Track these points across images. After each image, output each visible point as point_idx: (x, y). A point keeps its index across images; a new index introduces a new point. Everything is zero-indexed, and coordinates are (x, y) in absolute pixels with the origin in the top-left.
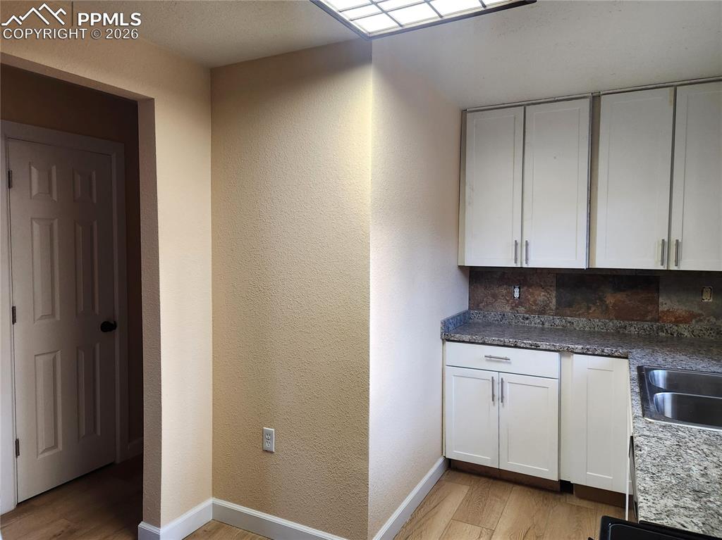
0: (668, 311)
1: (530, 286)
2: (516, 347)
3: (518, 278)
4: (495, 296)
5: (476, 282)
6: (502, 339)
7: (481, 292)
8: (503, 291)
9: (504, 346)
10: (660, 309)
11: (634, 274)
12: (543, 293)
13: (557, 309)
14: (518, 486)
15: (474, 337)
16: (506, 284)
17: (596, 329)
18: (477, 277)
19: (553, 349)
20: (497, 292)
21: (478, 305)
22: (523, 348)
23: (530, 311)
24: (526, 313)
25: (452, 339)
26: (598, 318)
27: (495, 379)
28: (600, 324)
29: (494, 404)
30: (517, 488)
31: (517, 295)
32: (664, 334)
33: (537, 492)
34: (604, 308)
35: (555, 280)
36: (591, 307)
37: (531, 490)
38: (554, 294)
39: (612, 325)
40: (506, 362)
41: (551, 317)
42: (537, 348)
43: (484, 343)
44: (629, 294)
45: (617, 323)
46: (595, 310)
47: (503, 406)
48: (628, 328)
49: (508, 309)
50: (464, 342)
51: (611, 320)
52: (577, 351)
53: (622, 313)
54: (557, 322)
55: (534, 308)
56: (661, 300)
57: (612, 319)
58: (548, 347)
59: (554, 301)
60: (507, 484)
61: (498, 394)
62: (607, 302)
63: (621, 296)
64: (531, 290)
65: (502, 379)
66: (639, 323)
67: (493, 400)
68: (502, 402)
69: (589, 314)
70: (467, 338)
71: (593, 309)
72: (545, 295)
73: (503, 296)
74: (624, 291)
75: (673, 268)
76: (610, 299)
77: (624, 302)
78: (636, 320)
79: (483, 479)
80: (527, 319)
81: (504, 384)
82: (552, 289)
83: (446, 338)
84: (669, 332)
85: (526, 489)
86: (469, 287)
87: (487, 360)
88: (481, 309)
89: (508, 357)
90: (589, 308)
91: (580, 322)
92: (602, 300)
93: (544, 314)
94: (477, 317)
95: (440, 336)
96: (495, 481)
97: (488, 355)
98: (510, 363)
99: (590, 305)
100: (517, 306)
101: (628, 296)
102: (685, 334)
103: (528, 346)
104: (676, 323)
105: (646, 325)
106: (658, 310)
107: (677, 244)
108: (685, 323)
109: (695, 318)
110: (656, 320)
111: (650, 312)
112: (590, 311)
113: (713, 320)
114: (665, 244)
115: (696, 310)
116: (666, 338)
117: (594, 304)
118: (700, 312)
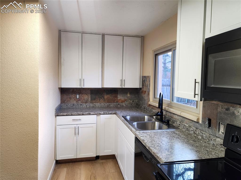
0: (120, 99)
1: (82, 94)
2: (83, 115)
3: (78, 91)
4: (70, 98)
5: (63, 94)
6: (78, 113)
7: (65, 97)
8: (73, 96)
9: (79, 115)
10: (118, 99)
11: (112, 89)
12: (87, 96)
13: (91, 101)
14: (82, 162)
15: (68, 113)
16: (74, 93)
17: (102, 106)
18: (64, 91)
19: (95, 114)
20: (71, 96)
21: (64, 102)
22: (85, 115)
23: (82, 102)
24: (81, 103)
25: (60, 115)
26: (102, 103)
27: (76, 127)
28: (103, 104)
29: (75, 136)
30: (83, 163)
31: (78, 97)
33: (89, 162)
34: (104, 100)
35: (90, 92)
37: (87, 162)
38: (90, 96)
39: (107, 104)
40: (80, 121)
41: (89, 104)
42: (90, 114)
43: (72, 115)
44: (111, 95)
45: (108, 104)
47: (78, 136)
48: (111, 105)
49: (75, 102)
50: (64, 116)
52: (102, 114)
53: (109, 101)
54: (91, 105)
55: (84, 101)
56: (118, 96)
57: (106, 103)
58: (93, 114)
59: (90, 98)
60: (79, 163)
61: (77, 132)
63: (108, 96)
64: (83, 95)
65: (78, 127)
67: (75, 135)
68: (78, 135)
70: (65, 114)
71: (101, 100)
72: (87, 97)
73: (73, 98)
74: (109, 94)
75: (123, 87)
76: (106, 97)
77: (109, 97)
78: (112, 103)
79: (70, 164)
80: (82, 105)
81: (79, 128)
82: (89, 94)
83: (57, 115)
84: (120, 105)
85: (85, 162)
86: (61, 95)
87: (73, 121)
88: (65, 103)
89: (80, 119)
90: (100, 100)
91: (98, 105)
92: (104, 98)
93: (87, 103)
94: (64, 106)
95: (54, 115)
96: (75, 163)
97: (73, 119)
98: (81, 121)
100: (78, 101)
101: (110, 95)
102: (124, 105)
103: (87, 114)
104: (122, 102)
105: (115, 104)
106: (117, 99)
107: (124, 81)
108: (124, 102)
109: (126, 101)
110: (117, 102)
111: (116, 100)
112: (100, 101)
113: (130, 101)
114: (121, 80)
115: (126, 98)
116: (120, 107)
117: (101, 98)
118: (127, 99)
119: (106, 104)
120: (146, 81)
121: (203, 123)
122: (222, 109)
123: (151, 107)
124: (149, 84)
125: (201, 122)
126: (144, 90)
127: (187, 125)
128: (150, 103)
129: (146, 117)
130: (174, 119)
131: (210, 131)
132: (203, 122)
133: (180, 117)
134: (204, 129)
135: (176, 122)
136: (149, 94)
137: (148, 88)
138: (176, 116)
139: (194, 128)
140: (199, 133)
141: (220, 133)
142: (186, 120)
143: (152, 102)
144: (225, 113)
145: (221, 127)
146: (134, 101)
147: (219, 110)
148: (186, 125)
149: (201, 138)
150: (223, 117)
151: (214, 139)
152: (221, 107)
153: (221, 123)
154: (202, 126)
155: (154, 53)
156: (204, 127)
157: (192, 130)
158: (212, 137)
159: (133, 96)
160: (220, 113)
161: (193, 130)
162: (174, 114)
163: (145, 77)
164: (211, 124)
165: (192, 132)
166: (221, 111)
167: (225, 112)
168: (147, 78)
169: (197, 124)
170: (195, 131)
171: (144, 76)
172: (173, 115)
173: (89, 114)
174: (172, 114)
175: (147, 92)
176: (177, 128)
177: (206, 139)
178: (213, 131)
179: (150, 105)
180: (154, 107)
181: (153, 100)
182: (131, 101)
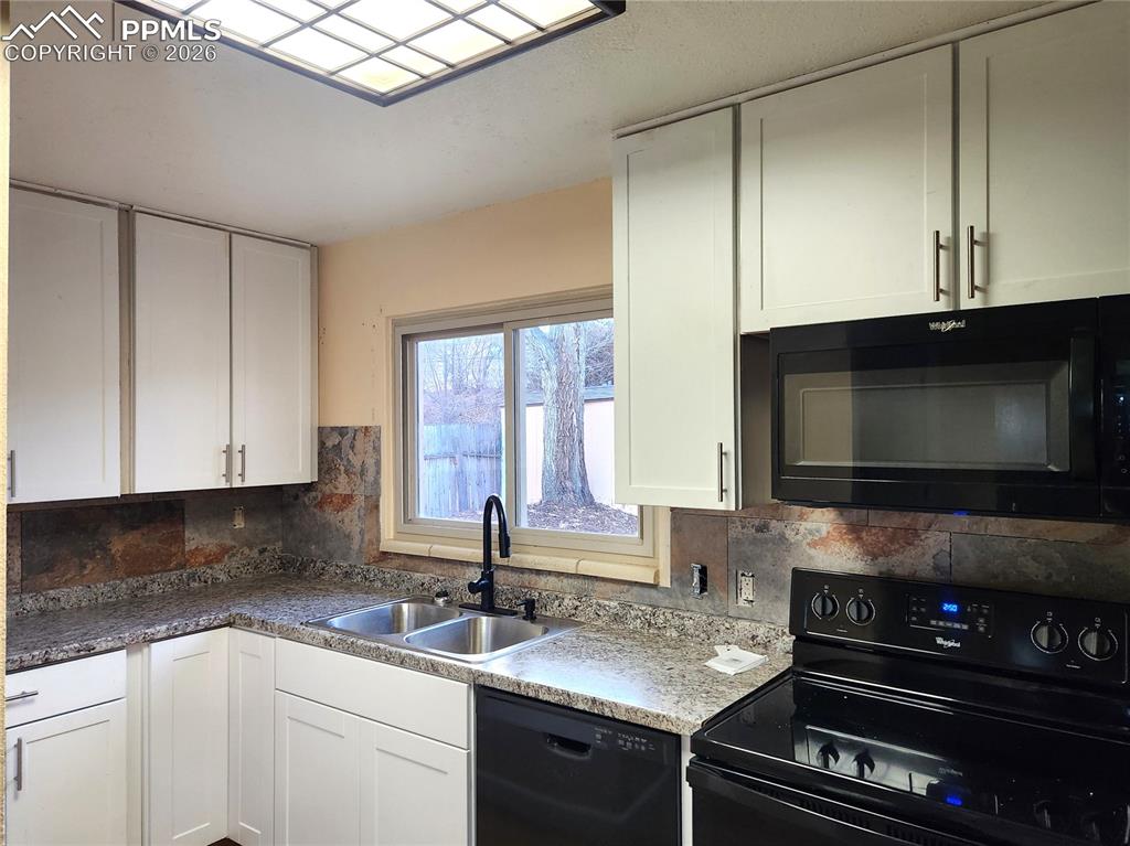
0: (196, 548)
10: (187, 549)
13: (24, 579)
17: (100, 600)
19: (119, 645)
26: (99, 581)
28: (106, 589)
32: (196, 584)
34: (108, 562)
35: (19, 525)
36: (86, 564)
38: (18, 551)
41: (17, 598)
44: (146, 532)
45: (133, 582)
46: (93, 569)
48: (149, 587)
51: (122, 580)
53: (138, 565)
54: (30, 603)
56: (187, 534)
57: (123, 578)
59: (18, 565)
62: (113, 552)
63: (133, 537)
66: (165, 574)
69: (84, 576)
71: (90, 567)
74: (137, 527)
76: (117, 546)
77: (138, 546)
78: (158, 572)
82: (12, 542)
84: (202, 579)
90: (84, 567)
91: (71, 595)
92: (105, 550)
99: (86, 561)
101: (143, 534)
102: (221, 577)
103: (72, 654)
104: (209, 563)
105: (174, 576)
106: (184, 549)
107: (242, 452)
108: (219, 561)
109: (227, 553)
110: (182, 566)
111: (175, 554)
112: (86, 572)
113: (247, 551)
114: (229, 451)
115: (229, 542)
116: (200, 588)
117: (92, 557)
118: (233, 543)
119: (124, 586)
120: (352, 448)
121: (675, 584)
122: (745, 530)
123: (396, 562)
124: (370, 462)
125: (665, 582)
126: (339, 491)
127: (613, 604)
128: (384, 547)
129: (405, 607)
130: (544, 594)
131: (706, 604)
132: (677, 580)
133: (570, 581)
134: (681, 602)
135: (557, 603)
136: (374, 507)
137: (370, 477)
138: (552, 579)
139: (644, 608)
140: (666, 620)
141: (741, 603)
142: (599, 586)
143: (395, 539)
144: (754, 542)
145: (744, 584)
146: (265, 550)
147: (732, 533)
148: (607, 603)
149: (675, 634)
150: (749, 554)
151: (727, 625)
152: (738, 523)
153: (740, 572)
154: (674, 595)
155: (394, 331)
156: (683, 595)
157: (637, 617)
158: (718, 621)
159: (262, 527)
160: (738, 541)
161: (640, 614)
162: (539, 572)
163: (342, 431)
164: (709, 583)
165: (639, 621)
166: (740, 536)
167: (755, 538)
168: (360, 436)
169: (654, 593)
170: (648, 617)
171: (333, 429)
172: (534, 577)
173: (82, 653)
174: (526, 576)
175: (360, 501)
176: (567, 622)
177: (697, 633)
178: (718, 602)
179: (385, 556)
180: (411, 563)
181: (398, 532)
182: (251, 550)
